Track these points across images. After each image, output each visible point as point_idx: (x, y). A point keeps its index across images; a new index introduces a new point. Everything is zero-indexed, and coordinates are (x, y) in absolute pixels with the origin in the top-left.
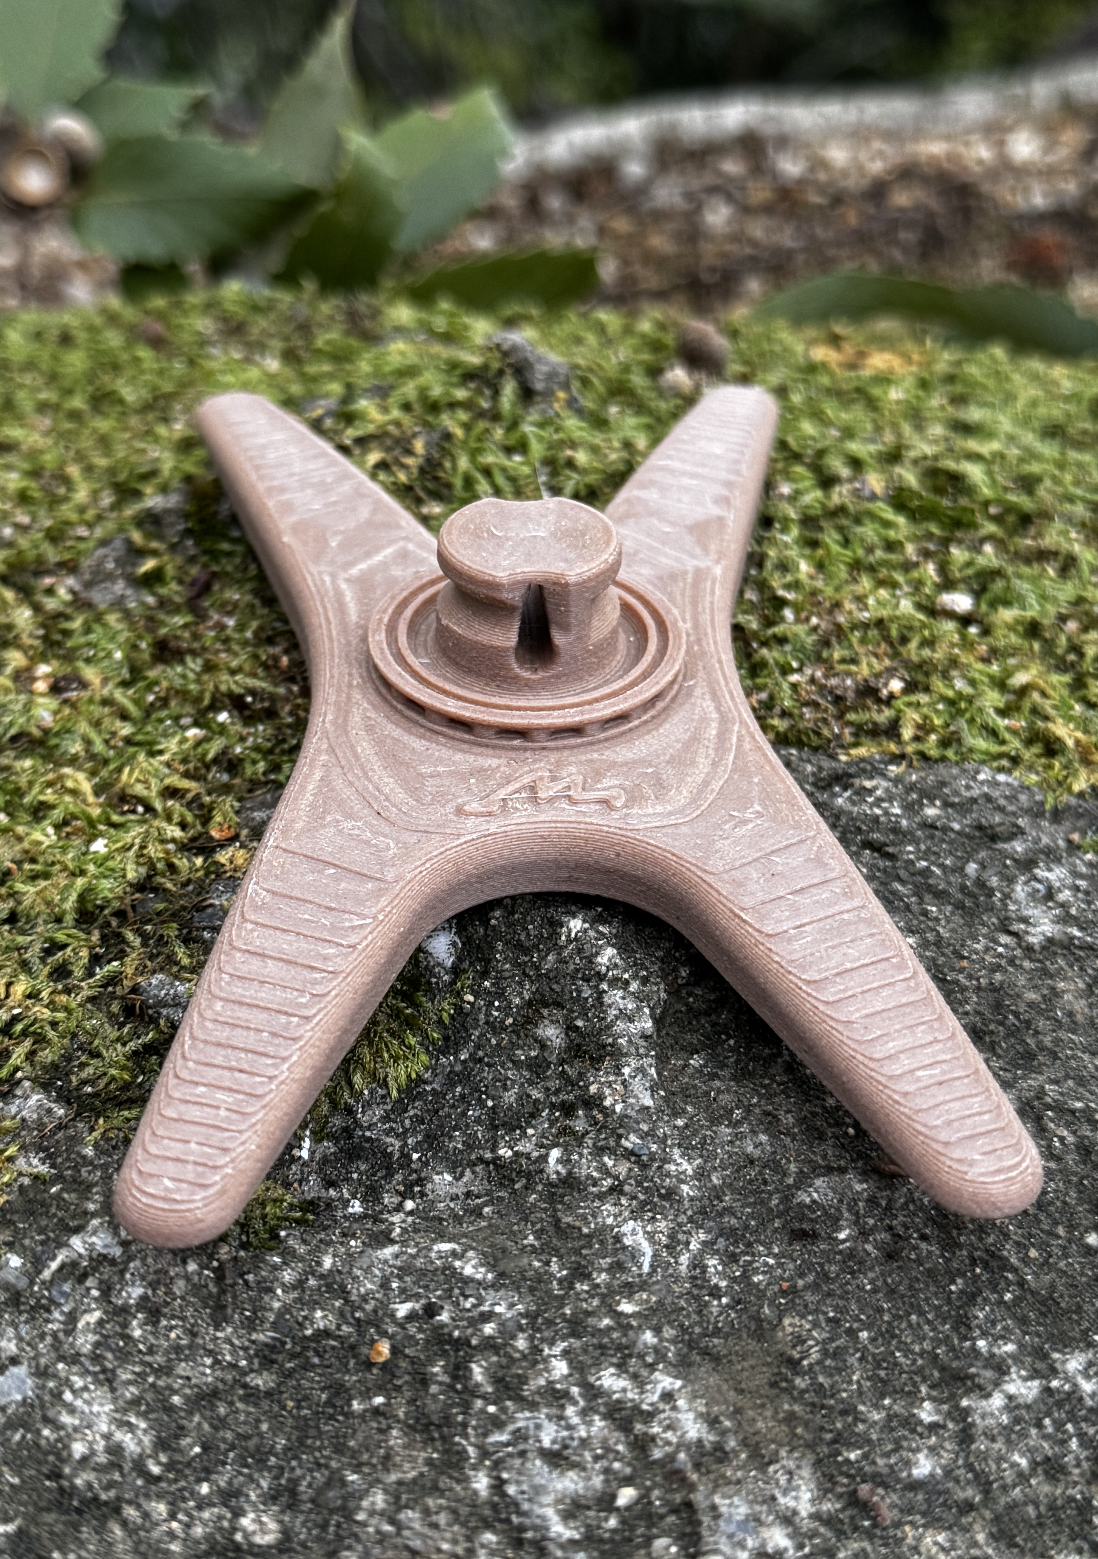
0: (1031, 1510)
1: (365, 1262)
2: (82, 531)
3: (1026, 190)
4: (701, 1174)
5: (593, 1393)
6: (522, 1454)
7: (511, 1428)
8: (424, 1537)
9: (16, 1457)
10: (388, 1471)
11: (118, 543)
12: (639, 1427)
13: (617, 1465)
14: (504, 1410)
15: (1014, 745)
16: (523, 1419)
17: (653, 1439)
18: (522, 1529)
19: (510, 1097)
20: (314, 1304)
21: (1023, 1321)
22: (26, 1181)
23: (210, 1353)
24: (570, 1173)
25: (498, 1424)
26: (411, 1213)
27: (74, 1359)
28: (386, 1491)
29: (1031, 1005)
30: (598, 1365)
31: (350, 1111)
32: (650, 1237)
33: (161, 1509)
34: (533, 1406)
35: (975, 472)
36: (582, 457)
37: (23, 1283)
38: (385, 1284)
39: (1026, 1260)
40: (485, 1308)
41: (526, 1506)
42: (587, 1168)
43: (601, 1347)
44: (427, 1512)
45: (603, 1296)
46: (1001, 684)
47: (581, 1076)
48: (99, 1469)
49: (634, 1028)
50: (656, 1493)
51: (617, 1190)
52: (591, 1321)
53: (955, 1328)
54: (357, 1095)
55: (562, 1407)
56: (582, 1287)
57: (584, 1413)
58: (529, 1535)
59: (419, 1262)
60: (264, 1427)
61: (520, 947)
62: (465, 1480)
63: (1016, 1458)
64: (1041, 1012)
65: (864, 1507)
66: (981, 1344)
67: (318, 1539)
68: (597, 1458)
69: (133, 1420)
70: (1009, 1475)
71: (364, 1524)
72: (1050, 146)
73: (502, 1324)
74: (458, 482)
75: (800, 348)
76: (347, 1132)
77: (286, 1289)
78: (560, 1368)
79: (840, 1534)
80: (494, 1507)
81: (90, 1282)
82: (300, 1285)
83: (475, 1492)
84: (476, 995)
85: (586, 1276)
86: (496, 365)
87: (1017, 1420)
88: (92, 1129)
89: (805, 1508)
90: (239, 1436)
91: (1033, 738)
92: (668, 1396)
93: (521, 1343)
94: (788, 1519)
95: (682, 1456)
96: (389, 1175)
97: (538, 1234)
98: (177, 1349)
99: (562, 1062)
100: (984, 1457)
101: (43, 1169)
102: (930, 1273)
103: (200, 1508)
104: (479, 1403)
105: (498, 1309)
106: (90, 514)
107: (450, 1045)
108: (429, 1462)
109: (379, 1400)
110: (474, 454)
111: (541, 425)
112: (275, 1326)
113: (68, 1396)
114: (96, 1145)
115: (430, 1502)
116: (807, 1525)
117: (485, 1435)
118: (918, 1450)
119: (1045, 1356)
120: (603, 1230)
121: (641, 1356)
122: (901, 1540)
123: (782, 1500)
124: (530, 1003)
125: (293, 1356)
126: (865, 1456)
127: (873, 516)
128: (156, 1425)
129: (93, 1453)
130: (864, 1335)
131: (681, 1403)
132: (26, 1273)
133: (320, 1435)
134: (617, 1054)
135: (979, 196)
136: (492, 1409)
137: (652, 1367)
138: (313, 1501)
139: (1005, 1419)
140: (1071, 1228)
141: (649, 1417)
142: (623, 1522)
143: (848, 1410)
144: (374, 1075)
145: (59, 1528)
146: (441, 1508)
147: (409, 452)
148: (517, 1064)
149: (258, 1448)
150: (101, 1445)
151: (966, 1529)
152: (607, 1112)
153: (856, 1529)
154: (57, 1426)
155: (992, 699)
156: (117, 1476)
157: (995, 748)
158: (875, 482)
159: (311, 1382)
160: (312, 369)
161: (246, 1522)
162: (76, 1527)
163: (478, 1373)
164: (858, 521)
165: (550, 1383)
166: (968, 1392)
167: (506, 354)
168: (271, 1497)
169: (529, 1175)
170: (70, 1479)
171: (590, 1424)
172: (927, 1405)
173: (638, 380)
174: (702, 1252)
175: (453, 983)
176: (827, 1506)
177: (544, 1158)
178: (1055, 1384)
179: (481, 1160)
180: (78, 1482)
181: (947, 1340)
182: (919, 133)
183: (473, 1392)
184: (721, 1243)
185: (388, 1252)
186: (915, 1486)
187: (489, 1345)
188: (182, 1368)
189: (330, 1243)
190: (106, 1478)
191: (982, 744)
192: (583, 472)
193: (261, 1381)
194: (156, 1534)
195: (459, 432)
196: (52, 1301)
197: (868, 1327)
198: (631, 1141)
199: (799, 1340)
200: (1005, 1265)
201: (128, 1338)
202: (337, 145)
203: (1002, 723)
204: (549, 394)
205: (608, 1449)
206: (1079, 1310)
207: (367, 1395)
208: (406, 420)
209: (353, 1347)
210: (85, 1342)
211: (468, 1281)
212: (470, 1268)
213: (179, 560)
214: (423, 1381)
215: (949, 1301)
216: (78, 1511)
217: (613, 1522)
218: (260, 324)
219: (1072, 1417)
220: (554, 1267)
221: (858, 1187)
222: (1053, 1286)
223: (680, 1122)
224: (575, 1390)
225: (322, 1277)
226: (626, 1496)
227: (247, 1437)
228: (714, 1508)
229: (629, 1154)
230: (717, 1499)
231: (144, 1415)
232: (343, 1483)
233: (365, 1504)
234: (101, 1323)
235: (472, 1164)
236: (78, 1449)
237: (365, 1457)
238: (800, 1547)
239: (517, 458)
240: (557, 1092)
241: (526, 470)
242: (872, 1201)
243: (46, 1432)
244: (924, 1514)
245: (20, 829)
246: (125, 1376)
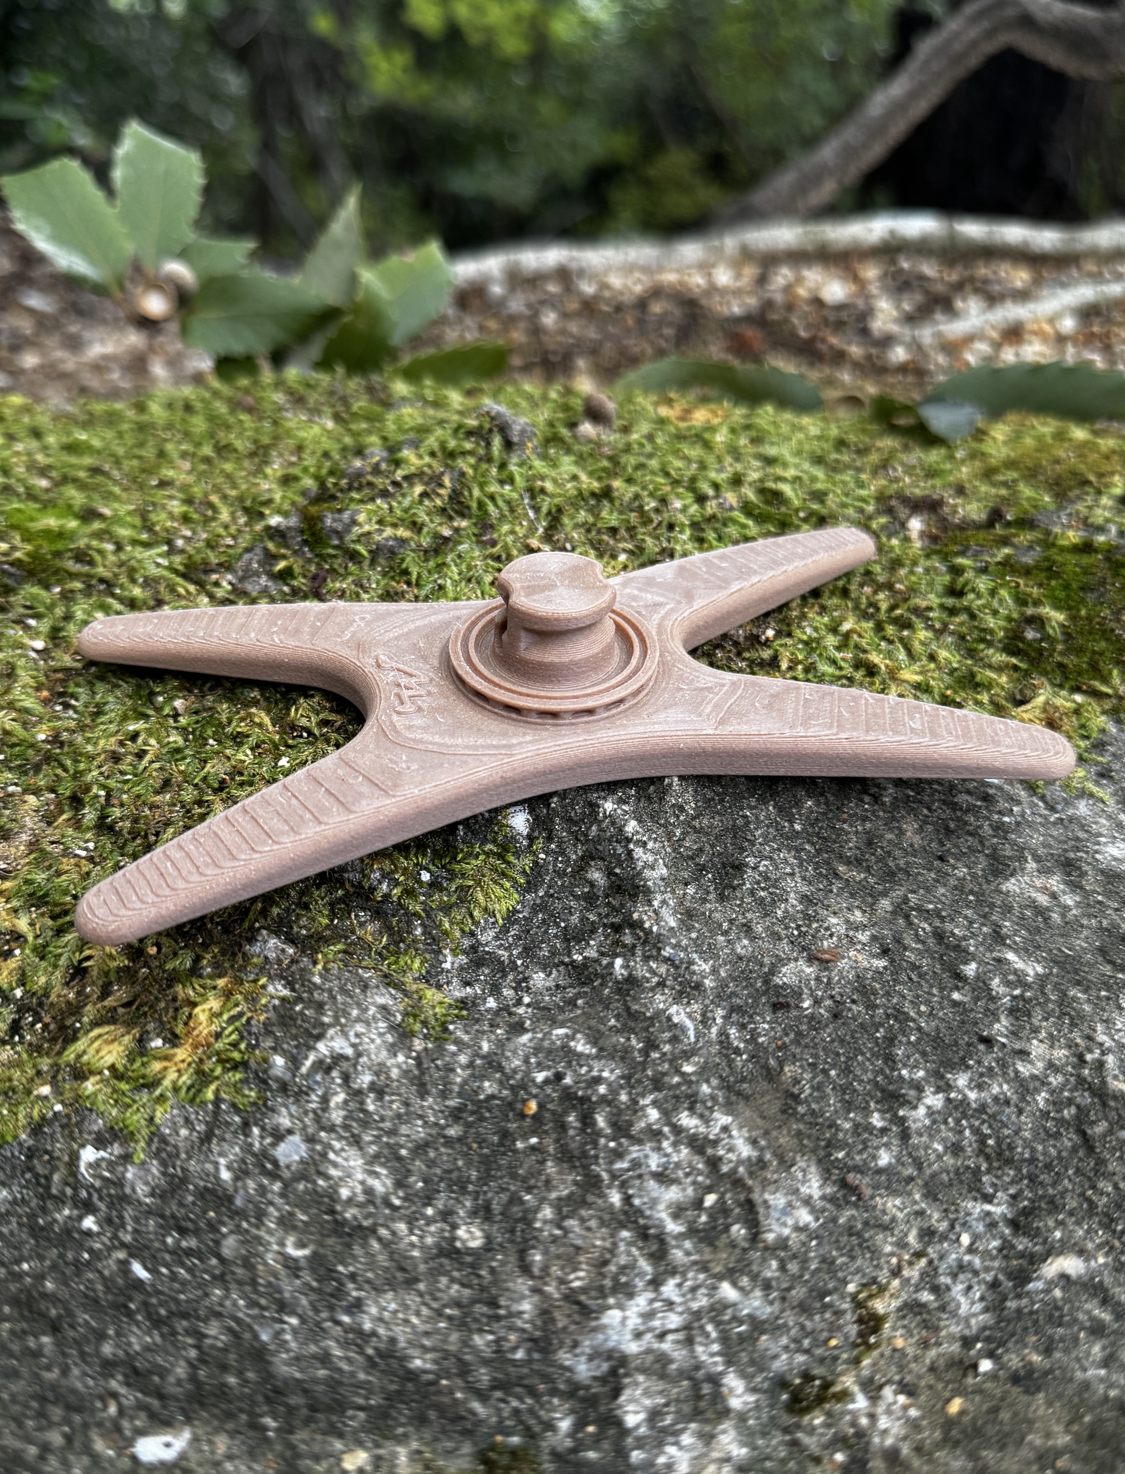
0: (945, 1177)
1: (511, 1046)
2: (230, 541)
3: (728, 303)
4: (714, 971)
5: (677, 1130)
6: (640, 1176)
7: (629, 1158)
8: (584, 1237)
9: (303, 1200)
10: (549, 1191)
11: (258, 551)
12: (710, 1151)
13: (700, 1179)
14: (620, 1145)
15: (848, 671)
16: (635, 1152)
17: (720, 1159)
18: (646, 1228)
19: (575, 919)
20: (483, 1077)
21: (924, 1054)
22: (276, 1002)
23: (421, 1117)
24: (630, 975)
25: (618, 1154)
26: (528, 1005)
27: (331, 1129)
28: (551, 1205)
29: (890, 841)
30: (676, 1109)
31: (472, 934)
32: (690, 1016)
33: (402, 1227)
34: (640, 1142)
35: (786, 489)
36: (549, 486)
37: (288, 1076)
38: (526, 1061)
39: (920, 1013)
40: (595, 1073)
41: (648, 1213)
42: (641, 971)
43: (676, 1097)
44: (583, 1220)
45: (671, 1062)
46: (834, 630)
47: (622, 905)
48: (360, 1205)
49: (655, 874)
50: (728, 1195)
51: (661, 984)
52: (666, 1079)
53: (885, 1062)
54: (476, 923)
55: (659, 1141)
56: (655, 1055)
57: (675, 1144)
58: (652, 1231)
59: (546, 1044)
60: (460, 1163)
61: (570, 820)
62: (603, 1196)
63: (936, 1146)
64: (895, 845)
65: (854, 1190)
66: (904, 1072)
67: (511, 1241)
68: (687, 1175)
69: (378, 1169)
70: (933, 1157)
71: (540, 1230)
72: (738, 276)
73: (609, 1085)
74: (474, 505)
75: (650, 408)
76: (474, 948)
77: (463, 1068)
78: (654, 1114)
79: (839, 1207)
80: (625, 1213)
81: (335, 1074)
82: (471, 1065)
83: (612, 1205)
84: (547, 854)
85: (656, 1047)
86: (487, 426)
87: (934, 1122)
88: (315, 963)
89: (816, 1193)
90: (446, 1171)
91: (858, 665)
92: (725, 1129)
93: (624, 1097)
94: (807, 1202)
95: (741, 1169)
96: (504, 976)
97: (617, 1017)
98: (399, 1116)
99: (607, 896)
100: (917, 1148)
101: (285, 992)
102: (862, 1025)
103: (428, 1224)
104: (602, 1141)
105: (605, 1074)
106: (233, 529)
107: (531, 886)
108: (575, 1183)
109: (534, 1140)
110: (482, 486)
111: (520, 465)
112: (460, 1095)
113: (332, 1156)
114: (321, 975)
115: (584, 1213)
116: (820, 1204)
117: (611, 1163)
118: (877, 1148)
119: (942, 1077)
120: (659, 1013)
121: (704, 1102)
122: (875, 1207)
123: (803, 1189)
124: (582, 858)
125: (473, 1113)
126: (848, 1155)
127: (735, 522)
128: (393, 1171)
129: (355, 1194)
130: (833, 1073)
131: (735, 1133)
132: (288, 1069)
133: (499, 1168)
134: (648, 892)
135: (701, 307)
136: (612, 1144)
137: (711, 1109)
138: (502, 1214)
139: (927, 1122)
140: (942, 989)
141: (715, 1143)
142: (710, 1216)
143: (833, 1125)
144: (486, 909)
145: (339, 1248)
146: (591, 1217)
147: (441, 485)
148: (577, 898)
149: (460, 1178)
150: (359, 1189)
151: (910, 1194)
152: (648, 932)
153: (847, 1203)
154: (327, 1177)
155: (831, 641)
156: (372, 1209)
157: (837, 673)
158: (731, 498)
159: (486, 1129)
160: (354, 427)
161: (461, 1233)
162: (349, 1246)
163: (601, 1121)
164: (725, 525)
165: (649, 1125)
166: (902, 1105)
167: (493, 419)
168: (474, 1213)
169: (603, 977)
170: (340, 1213)
171: (679, 1152)
172: (876, 1115)
173: (565, 432)
174: (724, 1025)
175: (530, 845)
176: (828, 1190)
177: (611, 965)
178: (953, 1095)
179: (562, 963)
180: (348, 1215)
181: (881, 1071)
182: (661, 269)
183: (599, 1134)
184: (735, 1017)
185: (525, 1038)
186: (880, 1171)
187: (604, 1100)
188: (404, 1129)
189: (483, 1032)
190: (365, 1211)
191: (829, 670)
192: (552, 496)
193: (453, 1132)
194: (402, 1246)
195: (470, 472)
196: (310, 1088)
197: (834, 1066)
198: (667, 952)
199: (796, 1081)
200: (908, 1018)
201: (365, 1111)
202: (353, 279)
203: (839, 655)
204: (522, 445)
205: (693, 1168)
206: (956, 1043)
207: (525, 1137)
208: (435, 464)
209: (510, 1104)
210: (337, 1116)
211: (580, 1055)
212: (581, 1046)
213: (301, 562)
214: (563, 1127)
215: (877, 1044)
216: (350, 1235)
217: (704, 1218)
218: (313, 397)
219: (965, 1116)
220: (634, 1042)
221: (808, 970)
222: (937, 1029)
223: (694, 935)
224: (666, 1129)
225: (484, 1057)
226: (710, 1200)
227: (450, 1172)
228: (765, 1202)
229: (668, 960)
230: (767, 1196)
231: (383, 1165)
232: (522, 1202)
233: (540, 1216)
234: (346, 1102)
235: (556, 966)
236: (344, 1193)
237: (532, 1182)
238: (817, 1219)
239: (508, 487)
240: (607, 916)
241: (515, 495)
242: (818, 979)
243: (321, 1182)
244: (887, 1188)
245: (228, 752)
246: (368, 1138)
